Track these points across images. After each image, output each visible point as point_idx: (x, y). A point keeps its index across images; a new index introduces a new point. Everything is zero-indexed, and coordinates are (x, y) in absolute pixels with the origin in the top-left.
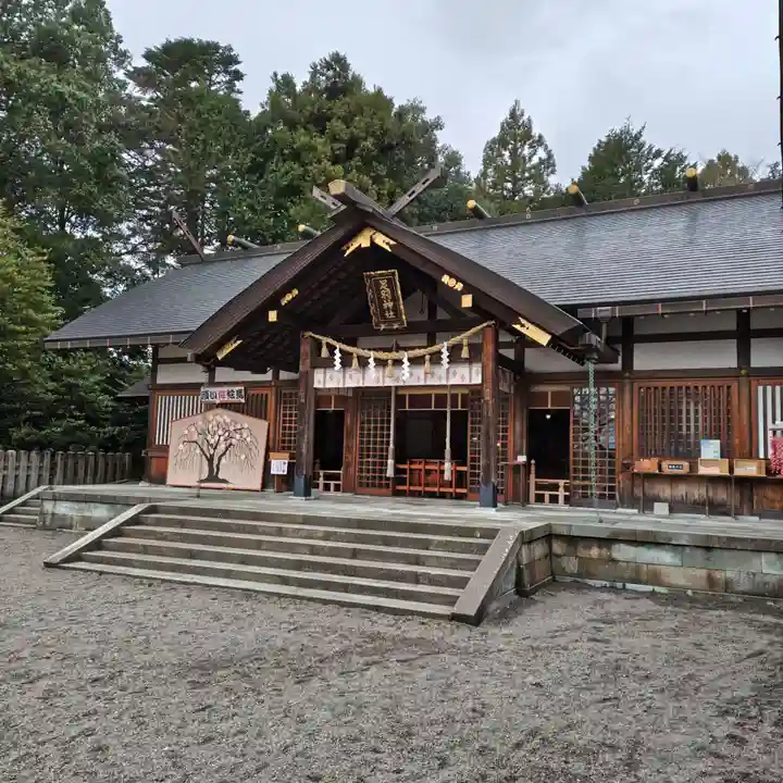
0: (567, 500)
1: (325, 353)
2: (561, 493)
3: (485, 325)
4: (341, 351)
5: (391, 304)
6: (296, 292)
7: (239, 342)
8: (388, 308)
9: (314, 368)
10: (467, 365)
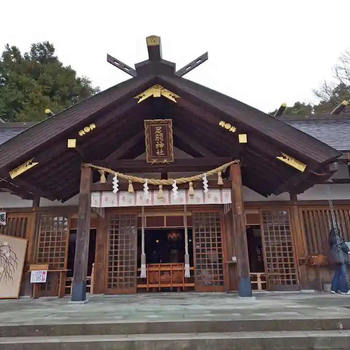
0: (264, 287)
1: (103, 179)
2: (259, 282)
3: (232, 162)
4: (118, 178)
5: (162, 145)
6: (93, 126)
7: (34, 164)
8: (160, 148)
9: (91, 192)
10: (218, 191)
